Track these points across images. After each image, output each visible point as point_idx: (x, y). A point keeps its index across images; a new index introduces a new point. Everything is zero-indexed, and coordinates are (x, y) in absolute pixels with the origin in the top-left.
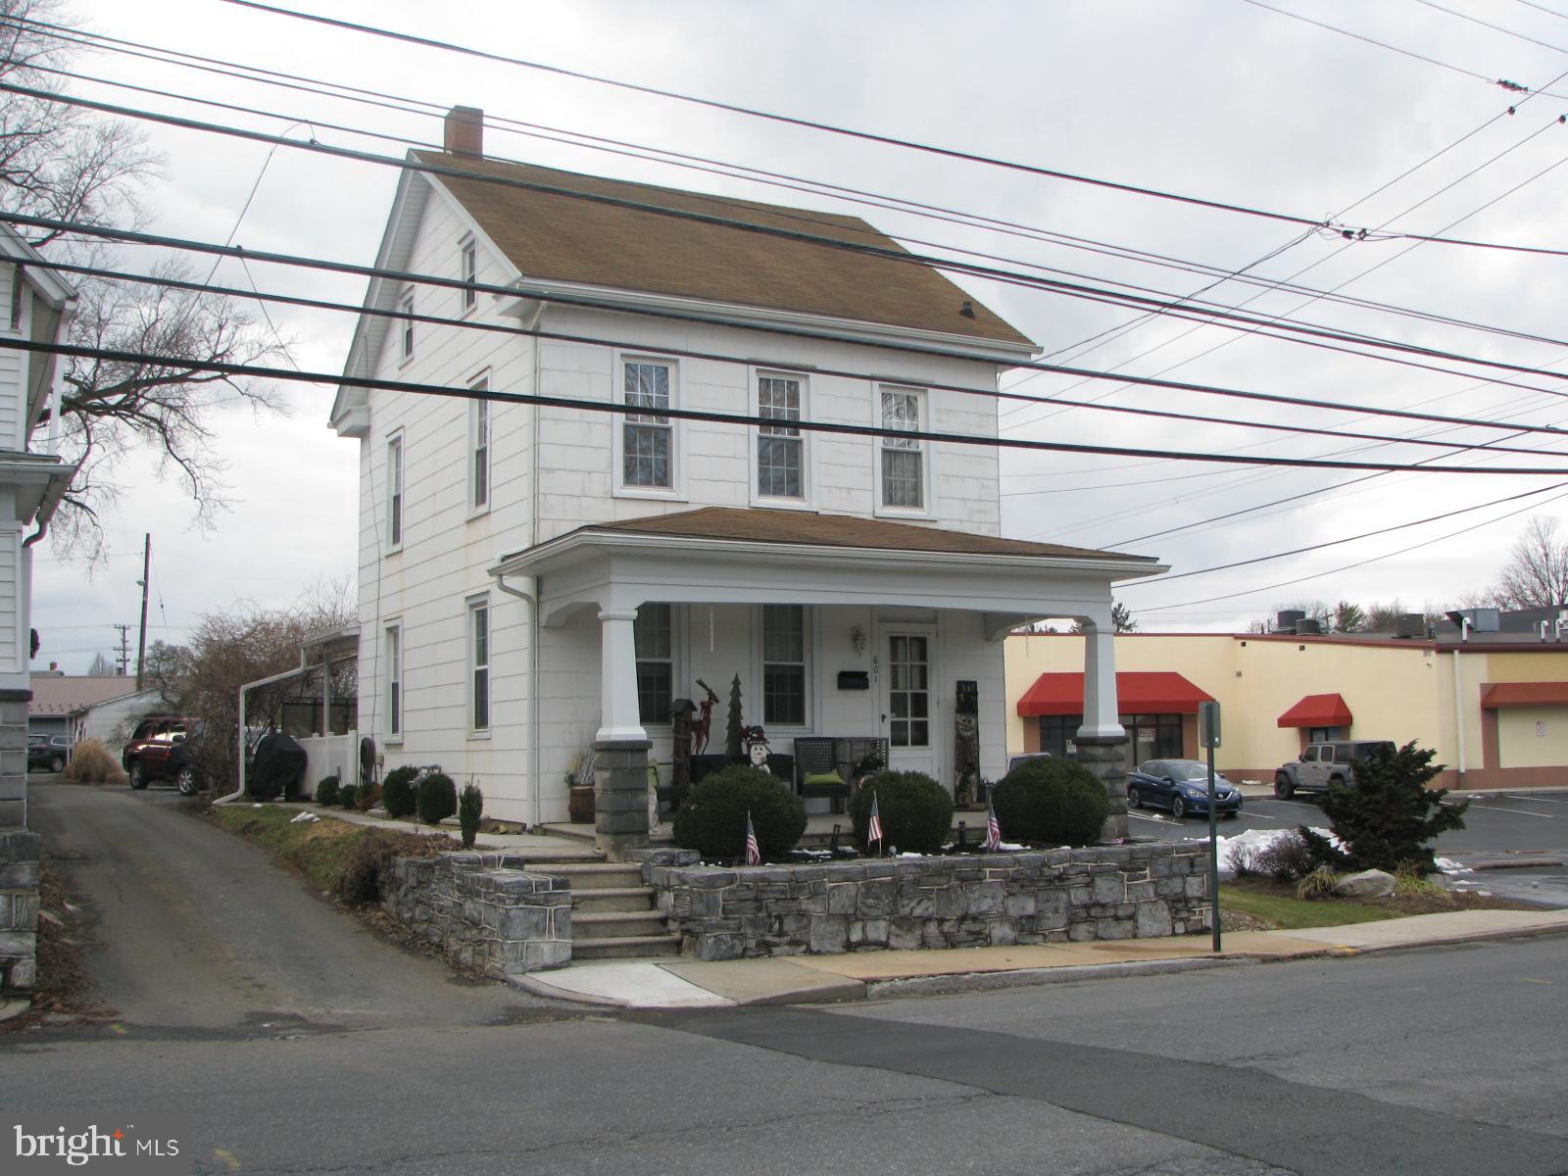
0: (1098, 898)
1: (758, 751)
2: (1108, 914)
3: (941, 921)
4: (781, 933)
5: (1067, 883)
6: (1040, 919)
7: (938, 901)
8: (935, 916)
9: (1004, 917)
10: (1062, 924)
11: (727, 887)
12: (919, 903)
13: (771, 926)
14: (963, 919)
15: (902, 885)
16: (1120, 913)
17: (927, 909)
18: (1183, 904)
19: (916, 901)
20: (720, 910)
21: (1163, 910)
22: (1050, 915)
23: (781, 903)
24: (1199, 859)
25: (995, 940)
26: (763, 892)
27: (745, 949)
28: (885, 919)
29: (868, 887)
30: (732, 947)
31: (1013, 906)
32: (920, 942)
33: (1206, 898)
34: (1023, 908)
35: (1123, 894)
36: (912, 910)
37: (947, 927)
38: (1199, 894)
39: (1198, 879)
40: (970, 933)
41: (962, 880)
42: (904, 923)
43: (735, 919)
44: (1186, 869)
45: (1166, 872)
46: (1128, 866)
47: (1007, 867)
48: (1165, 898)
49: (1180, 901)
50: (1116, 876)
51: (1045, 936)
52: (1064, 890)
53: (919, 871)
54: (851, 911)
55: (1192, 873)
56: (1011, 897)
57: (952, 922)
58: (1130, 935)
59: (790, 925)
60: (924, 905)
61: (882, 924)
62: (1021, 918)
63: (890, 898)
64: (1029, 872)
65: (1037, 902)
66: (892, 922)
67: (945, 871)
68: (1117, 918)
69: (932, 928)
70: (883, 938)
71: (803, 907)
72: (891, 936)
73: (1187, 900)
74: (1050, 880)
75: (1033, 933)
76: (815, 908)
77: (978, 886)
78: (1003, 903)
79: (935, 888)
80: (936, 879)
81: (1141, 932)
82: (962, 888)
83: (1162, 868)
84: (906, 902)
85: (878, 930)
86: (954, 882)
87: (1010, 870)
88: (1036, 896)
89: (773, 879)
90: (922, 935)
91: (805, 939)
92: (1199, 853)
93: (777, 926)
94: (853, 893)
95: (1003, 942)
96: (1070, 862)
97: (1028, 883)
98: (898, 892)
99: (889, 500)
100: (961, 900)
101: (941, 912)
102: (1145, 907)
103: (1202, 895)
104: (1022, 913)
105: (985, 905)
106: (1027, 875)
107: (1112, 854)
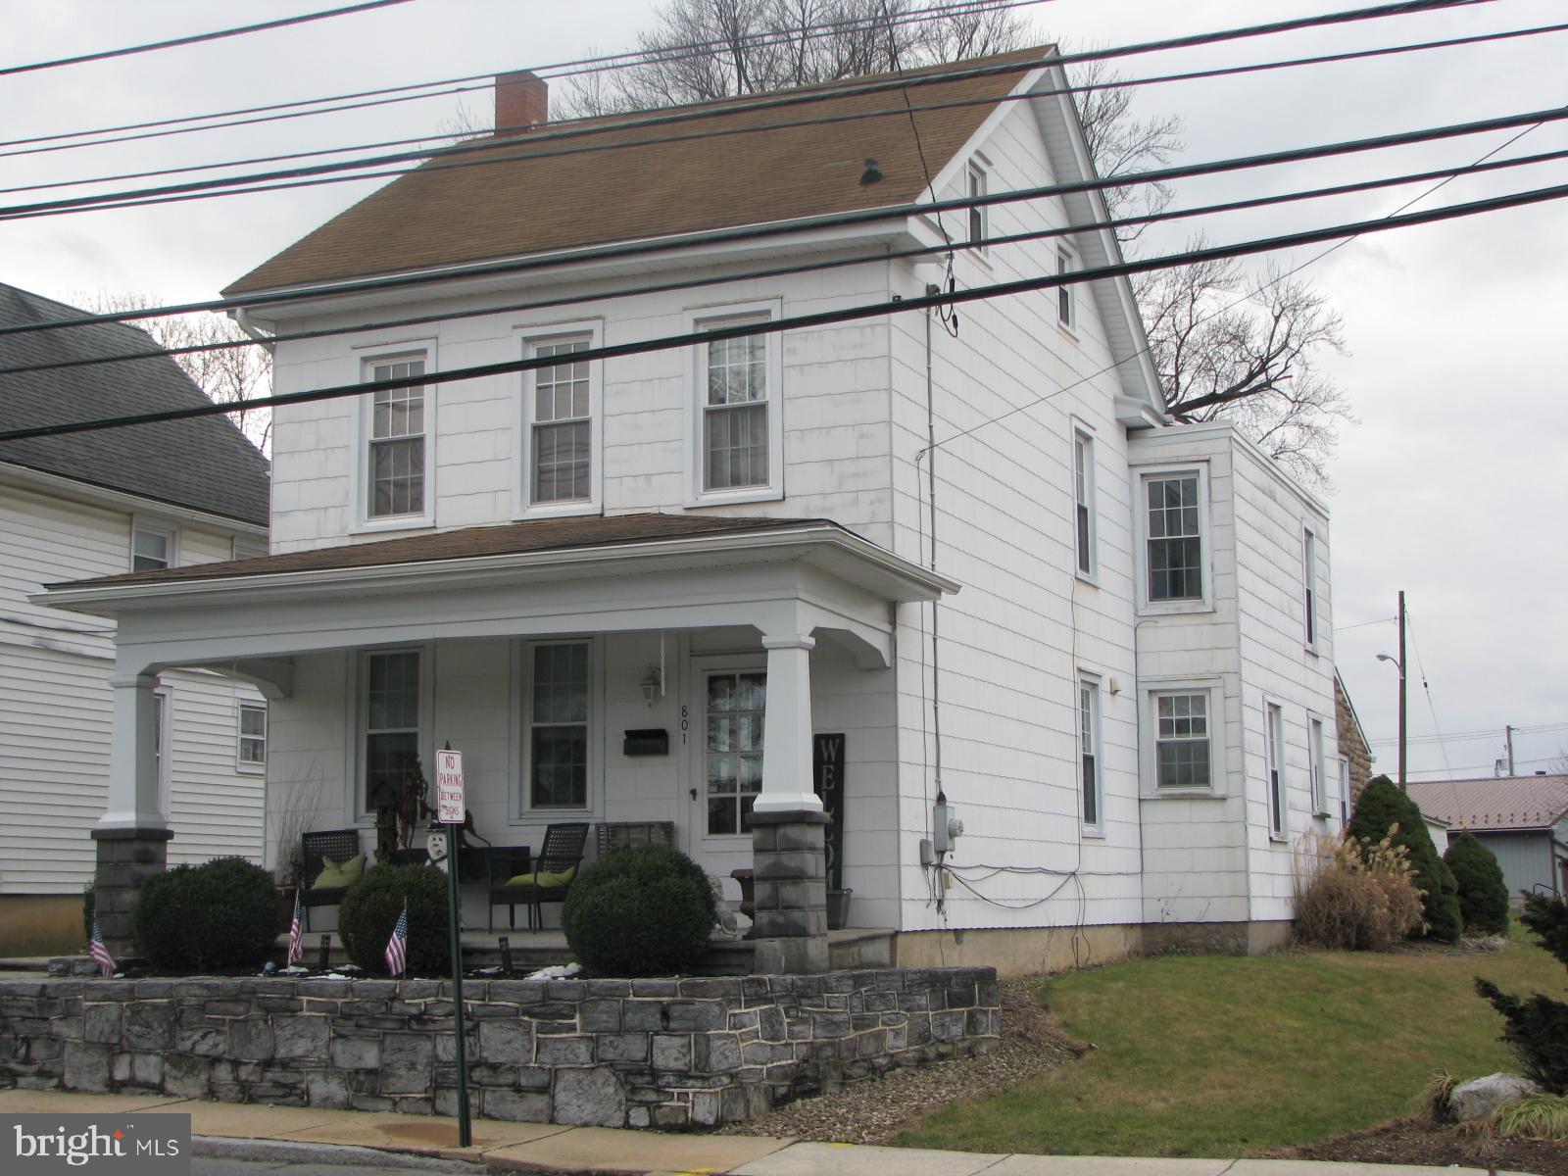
0: (485, 1054)
1: (437, 842)
3: (236, 1064)
4: (27, 1061)
5: (431, 1026)
6: (387, 1076)
7: (231, 1035)
8: (226, 1056)
9: (329, 1067)
12: (204, 1037)
13: (17, 1050)
14: (267, 1064)
15: (182, 1011)
16: (523, 1081)
17: (216, 1045)
18: (647, 1078)
19: (201, 1033)
21: (606, 1084)
22: (402, 1072)
23: (29, 1023)
24: (680, 1007)
25: (316, 1098)
26: (7, 1006)
28: (158, 1054)
29: (136, 1011)
31: (344, 1052)
32: (206, 1090)
33: (693, 1073)
34: (360, 1058)
35: (529, 1051)
36: (194, 1044)
37: (244, 1073)
38: (680, 1065)
39: (677, 1041)
40: (278, 1085)
41: (267, 1010)
42: (183, 1061)
44: (653, 1020)
45: (613, 1024)
46: (537, 1010)
47: (334, 997)
48: (611, 1065)
49: (640, 1073)
50: (519, 1023)
51: (394, 1102)
52: (429, 1037)
53: (205, 992)
54: (115, 1040)
55: (666, 1029)
56: (341, 1040)
57: (251, 1067)
58: (545, 1119)
59: (39, 1051)
60: (210, 1040)
61: (153, 1059)
62: (357, 1071)
63: (165, 1027)
64: (368, 1006)
65: (382, 1050)
66: (166, 1059)
67: (245, 996)
68: (517, 1088)
69: (223, 1072)
70: (156, 1080)
71: (55, 1030)
72: (167, 1078)
73: (655, 1073)
74: (403, 1021)
75: (375, 1095)
76: (68, 1031)
77: (290, 1021)
78: (328, 1047)
79: (228, 1018)
80: (230, 1006)
81: (561, 1115)
82: (266, 1021)
84: (188, 1034)
85: (149, 1068)
86: (255, 1013)
87: (340, 1001)
88: (381, 1042)
89: (19, 992)
90: (209, 1080)
91: (58, 1070)
92: (679, 998)
93: (22, 1051)
94: (114, 1016)
95: (327, 1103)
96: (437, 996)
97: (366, 1022)
98: (177, 1020)
99: (714, 481)
100: (264, 1038)
101: (236, 1052)
102: (572, 1075)
103: (686, 1069)
104: (359, 1065)
105: (300, 1048)
106: (365, 1010)
107: (510, 989)
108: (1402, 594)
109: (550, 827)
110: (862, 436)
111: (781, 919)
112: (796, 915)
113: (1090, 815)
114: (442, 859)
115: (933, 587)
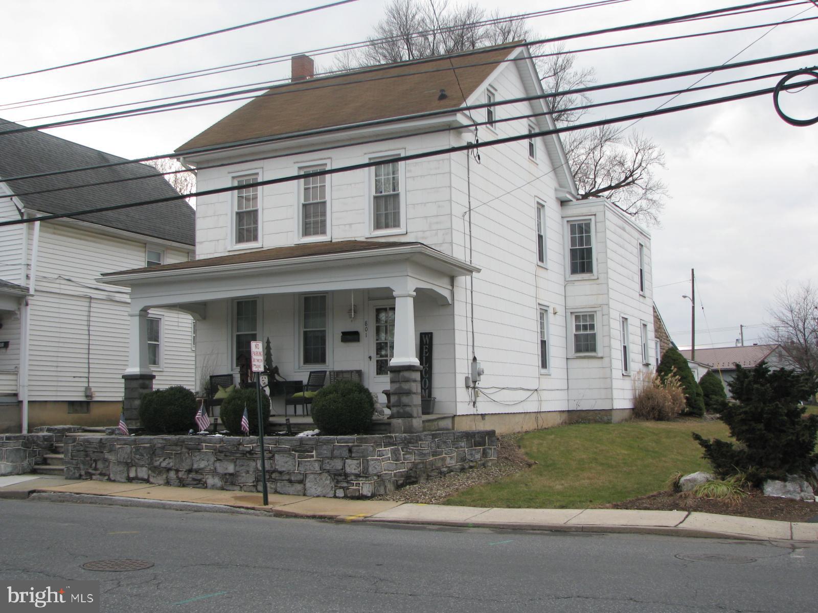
0: (277, 467)
1: (264, 379)
2: (284, 478)
3: (177, 471)
4: (96, 469)
5: (255, 456)
6: (238, 476)
7: (175, 459)
8: (173, 468)
9: (214, 472)
10: (252, 481)
11: (73, 444)
12: (164, 460)
13: (91, 465)
14: (190, 471)
15: (155, 449)
16: (293, 478)
17: (169, 463)
18: (343, 477)
19: (163, 458)
20: (70, 455)
21: (326, 479)
22: (244, 474)
23: (96, 454)
24: (356, 448)
25: (209, 485)
26: (87, 447)
27: (81, 475)
28: (146, 467)
29: (137, 449)
30: (74, 473)
31: (220, 466)
32: (166, 481)
33: (362, 475)
34: (227, 469)
35: (295, 466)
36: (160, 463)
37: (180, 475)
38: (357, 472)
39: (355, 462)
40: (194, 479)
41: (189, 449)
42: (156, 470)
43: (75, 460)
44: (345, 453)
45: (329, 455)
46: (298, 449)
47: (216, 444)
48: (328, 471)
49: (340, 475)
50: (290, 454)
51: (241, 487)
52: (254, 460)
53: (164, 442)
54: (129, 461)
55: (351, 457)
56: (218, 462)
57: (183, 472)
58: (301, 494)
59: (100, 465)
60: (167, 461)
61: (145, 469)
62: (226, 474)
63: (149, 456)
64: (229, 447)
65: (235, 466)
66: (149, 469)
67: (180, 443)
68: (290, 481)
69: (172, 474)
70: (146, 477)
71: (106, 457)
72: (150, 476)
73: (346, 475)
74: (244, 453)
75: (233, 484)
76: (111, 457)
77: (198, 453)
78: (214, 464)
79: (173, 452)
80: (174, 447)
81: (308, 492)
82: (189, 454)
83: (325, 452)
84: (158, 459)
85: (143, 473)
86: (184, 450)
87: (218, 445)
88: (235, 462)
89: (92, 441)
90: (167, 477)
91: (108, 473)
92: (356, 444)
93: (94, 465)
94: (129, 451)
95: (214, 487)
96: (257, 443)
97: (229, 454)
98: (153, 453)
99: (378, 226)
100: (188, 460)
101: (177, 466)
102: (312, 476)
103: (359, 473)
104: (226, 472)
105: (202, 465)
106: (228, 449)
107: (286, 440)
108: (693, 270)
109: (311, 373)
110: (439, 207)
111: (401, 411)
112: (408, 409)
113: (544, 365)
114: (266, 386)
115: (469, 270)
